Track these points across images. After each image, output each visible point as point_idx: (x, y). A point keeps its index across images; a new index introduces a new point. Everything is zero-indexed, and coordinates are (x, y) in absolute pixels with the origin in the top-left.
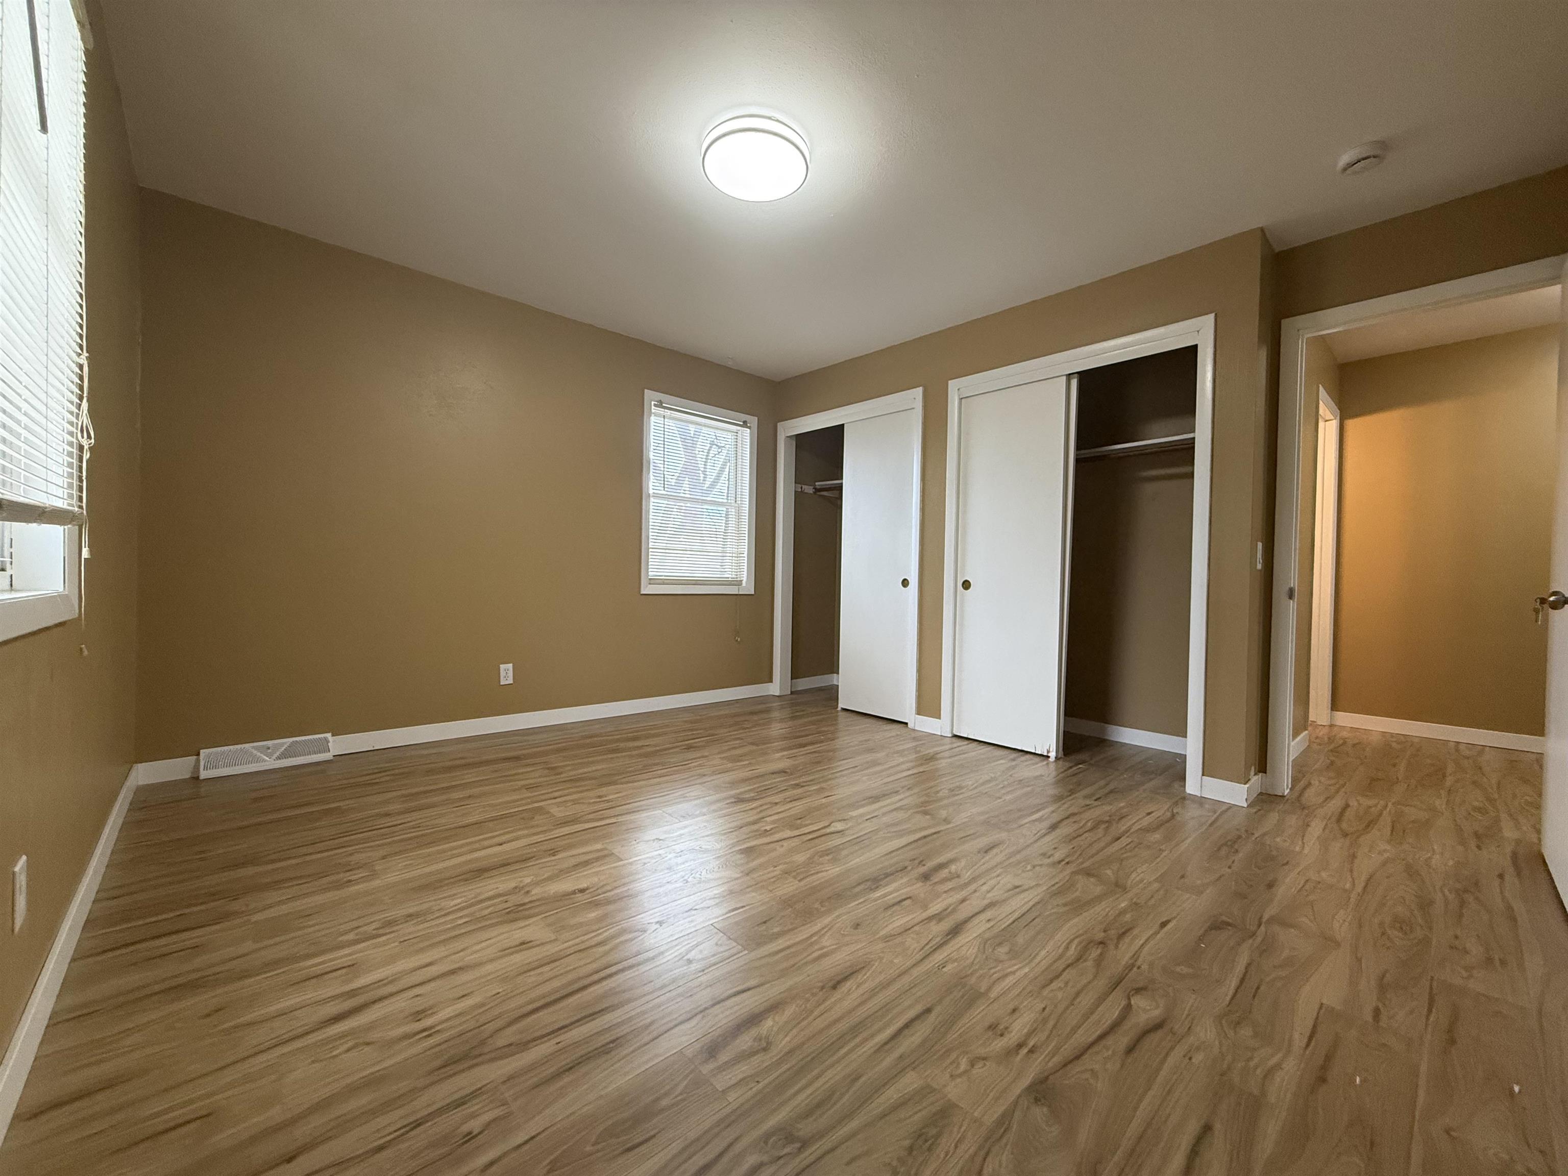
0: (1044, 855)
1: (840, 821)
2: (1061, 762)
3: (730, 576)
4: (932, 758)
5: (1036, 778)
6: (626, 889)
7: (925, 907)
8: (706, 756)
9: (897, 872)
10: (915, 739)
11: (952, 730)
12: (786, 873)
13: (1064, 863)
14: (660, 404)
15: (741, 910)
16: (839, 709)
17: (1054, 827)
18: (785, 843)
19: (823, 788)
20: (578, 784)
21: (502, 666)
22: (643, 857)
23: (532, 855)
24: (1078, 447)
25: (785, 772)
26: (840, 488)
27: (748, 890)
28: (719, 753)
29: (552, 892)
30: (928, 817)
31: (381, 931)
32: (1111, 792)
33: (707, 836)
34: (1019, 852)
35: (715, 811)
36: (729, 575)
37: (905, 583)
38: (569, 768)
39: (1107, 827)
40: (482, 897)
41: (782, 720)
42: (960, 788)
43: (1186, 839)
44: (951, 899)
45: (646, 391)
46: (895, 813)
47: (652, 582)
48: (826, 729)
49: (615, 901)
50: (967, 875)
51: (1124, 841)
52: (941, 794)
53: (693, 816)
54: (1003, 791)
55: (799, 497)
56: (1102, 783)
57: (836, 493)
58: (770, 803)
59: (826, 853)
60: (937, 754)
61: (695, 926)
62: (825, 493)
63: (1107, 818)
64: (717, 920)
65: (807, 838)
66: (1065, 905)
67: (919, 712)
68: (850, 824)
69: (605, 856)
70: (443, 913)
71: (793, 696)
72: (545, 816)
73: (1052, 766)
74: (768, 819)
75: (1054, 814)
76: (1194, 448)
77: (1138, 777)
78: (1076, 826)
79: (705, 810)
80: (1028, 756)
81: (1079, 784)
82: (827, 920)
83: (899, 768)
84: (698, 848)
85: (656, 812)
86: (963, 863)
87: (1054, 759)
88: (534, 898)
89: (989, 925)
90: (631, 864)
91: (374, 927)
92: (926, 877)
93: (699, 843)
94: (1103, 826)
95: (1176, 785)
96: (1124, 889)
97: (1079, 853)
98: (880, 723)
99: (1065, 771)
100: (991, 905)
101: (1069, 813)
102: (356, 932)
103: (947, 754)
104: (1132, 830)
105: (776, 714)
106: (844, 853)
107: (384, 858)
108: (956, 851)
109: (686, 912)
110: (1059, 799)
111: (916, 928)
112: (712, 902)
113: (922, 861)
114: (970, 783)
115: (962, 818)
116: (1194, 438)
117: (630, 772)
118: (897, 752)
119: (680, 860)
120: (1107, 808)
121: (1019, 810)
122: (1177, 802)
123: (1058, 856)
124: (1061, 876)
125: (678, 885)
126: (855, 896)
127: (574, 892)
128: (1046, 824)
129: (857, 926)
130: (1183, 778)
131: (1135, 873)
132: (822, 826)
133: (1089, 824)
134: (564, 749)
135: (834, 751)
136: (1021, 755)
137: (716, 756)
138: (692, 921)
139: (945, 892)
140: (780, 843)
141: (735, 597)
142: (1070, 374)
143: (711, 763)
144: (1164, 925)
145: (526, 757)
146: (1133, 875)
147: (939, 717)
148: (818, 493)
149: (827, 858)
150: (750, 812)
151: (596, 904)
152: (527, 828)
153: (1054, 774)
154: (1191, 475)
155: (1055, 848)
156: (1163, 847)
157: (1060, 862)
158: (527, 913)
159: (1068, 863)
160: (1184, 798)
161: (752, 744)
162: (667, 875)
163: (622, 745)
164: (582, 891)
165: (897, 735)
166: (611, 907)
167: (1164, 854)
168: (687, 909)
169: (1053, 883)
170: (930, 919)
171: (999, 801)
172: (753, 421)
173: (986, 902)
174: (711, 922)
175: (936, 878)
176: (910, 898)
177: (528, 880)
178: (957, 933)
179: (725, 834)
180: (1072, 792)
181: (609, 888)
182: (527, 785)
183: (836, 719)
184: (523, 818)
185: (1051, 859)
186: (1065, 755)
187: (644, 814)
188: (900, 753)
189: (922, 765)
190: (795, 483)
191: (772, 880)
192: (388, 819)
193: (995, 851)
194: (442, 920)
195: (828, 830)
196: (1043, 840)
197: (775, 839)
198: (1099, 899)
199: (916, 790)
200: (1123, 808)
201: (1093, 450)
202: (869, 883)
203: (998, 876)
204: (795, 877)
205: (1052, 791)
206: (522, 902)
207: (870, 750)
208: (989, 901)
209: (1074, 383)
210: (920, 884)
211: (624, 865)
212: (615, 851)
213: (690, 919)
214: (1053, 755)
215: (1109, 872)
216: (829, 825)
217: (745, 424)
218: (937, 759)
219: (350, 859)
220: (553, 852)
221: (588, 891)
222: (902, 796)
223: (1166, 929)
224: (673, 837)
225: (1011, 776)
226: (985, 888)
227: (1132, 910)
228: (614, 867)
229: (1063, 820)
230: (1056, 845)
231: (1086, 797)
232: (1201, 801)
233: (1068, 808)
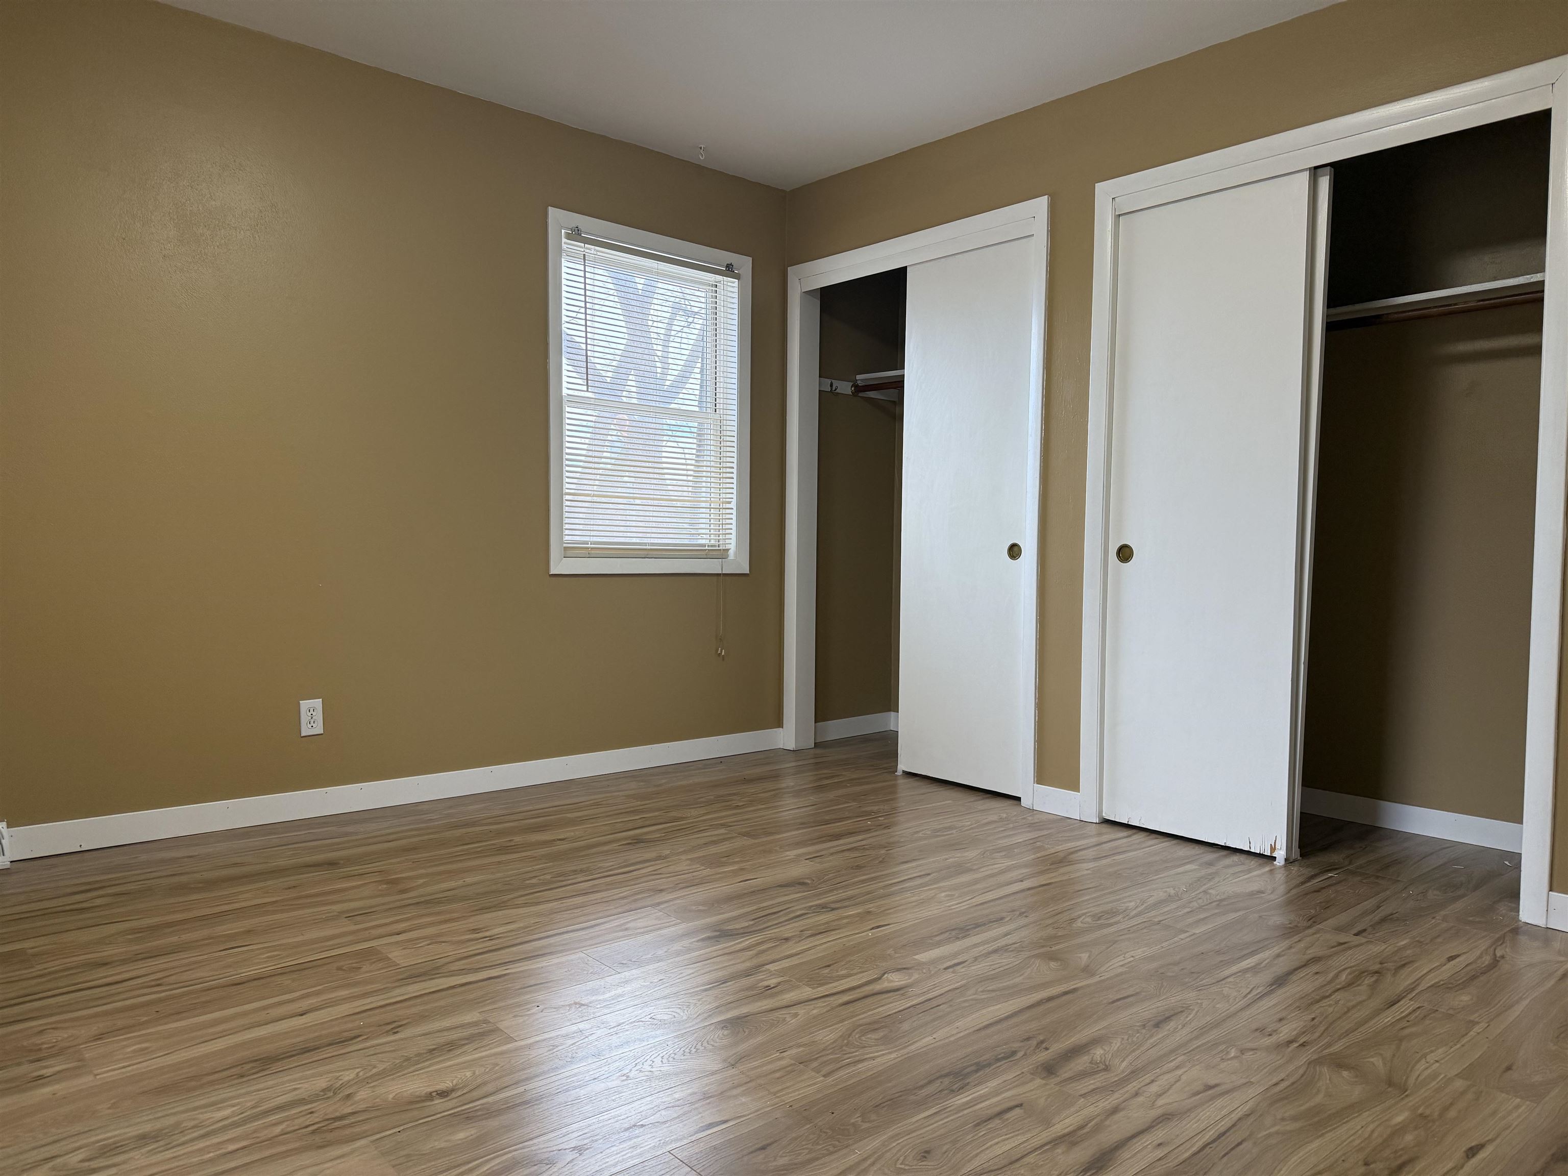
0: (1261, 1030)
1: (899, 970)
2: (1294, 869)
3: (707, 542)
4: (1062, 861)
5: (1252, 894)
6: (521, 1089)
7: (1047, 1123)
8: (666, 857)
9: (998, 1060)
10: (1033, 826)
11: (1101, 811)
12: (803, 1062)
13: (1296, 1045)
14: (576, 235)
15: (724, 1126)
16: (899, 773)
17: (1280, 981)
18: (801, 1011)
19: (869, 912)
20: (438, 909)
21: (305, 704)
22: (553, 1034)
23: (356, 1032)
24: (1332, 300)
25: (804, 884)
26: (898, 384)
27: (734, 1092)
28: (684, 852)
29: (391, 1096)
30: (1053, 964)
31: (94, 1164)
32: (1383, 920)
33: (664, 998)
34: (1217, 1025)
35: (678, 954)
36: (705, 540)
37: (1014, 551)
38: (421, 881)
39: (1376, 981)
40: (265, 1107)
41: (797, 794)
42: (1113, 913)
43: (1517, 1002)
44: (1092, 1109)
45: (551, 210)
46: (995, 957)
47: (569, 553)
48: (875, 808)
49: (499, 1112)
50: (1122, 1066)
51: (1405, 1006)
52: (1078, 924)
53: (639, 963)
54: (1190, 920)
55: (826, 400)
56: (1369, 904)
57: (892, 393)
58: (776, 939)
59: (873, 1026)
60: (1072, 853)
61: (641, 1154)
62: (872, 394)
63: (1377, 967)
64: (678, 1144)
65: (841, 1001)
66: (1295, 1119)
67: (1041, 777)
68: (916, 976)
69: (483, 1035)
70: (202, 1132)
71: (818, 751)
72: (380, 965)
73: (1280, 876)
74: (772, 967)
75: (1281, 959)
76: (1542, 300)
77: (1433, 895)
78: (1321, 980)
79: (660, 952)
80: (1236, 858)
81: (1327, 905)
82: (872, 1144)
83: (1002, 878)
84: (647, 1018)
85: (573, 957)
86: (1116, 1044)
87: (1282, 863)
88: (362, 1106)
89: (1160, 1153)
90: (529, 1047)
91: (80, 1157)
92: (1049, 1069)
93: (648, 1010)
94: (1369, 981)
95: (1503, 908)
96: (1403, 1090)
97: (1322, 1028)
98: (970, 798)
99: (1303, 883)
100: (1166, 1118)
101: (1307, 957)
102: (50, 1164)
103: (1090, 853)
104: (1420, 988)
105: (789, 782)
106: (906, 1026)
107: (99, 1037)
108: (1104, 1024)
109: (627, 1130)
110: (1291, 931)
111: (1030, 1159)
112: (673, 1113)
113: (1042, 1042)
114: (1133, 904)
115: (1114, 966)
116: (1543, 282)
117: (534, 886)
118: (999, 850)
119: (615, 1040)
120: (1376, 949)
121: (1218, 952)
122: (1504, 936)
123: (1286, 1031)
124: (1291, 1067)
125: (610, 1085)
126: (922, 1104)
127: (430, 1097)
128: (1266, 977)
129: (926, 1154)
130: (1514, 895)
131: (1423, 1061)
132: (864, 980)
133: (1343, 977)
134: (413, 849)
135: (888, 846)
136: (1225, 856)
137: (683, 857)
138: (634, 1147)
139: (1082, 1096)
140: (793, 1010)
141: (715, 578)
142: (1316, 168)
143: (671, 869)
144: (1472, 1152)
145: (349, 861)
146: (1421, 1066)
147: (1074, 785)
148: (861, 394)
149: (874, 1036)
150: (740, 954)
151: (469, 1118)
152: (348, 986)
153: (1282, 889)
154: (1537, 350)
155: (1281, 1020)
156: (1474, 1017)
157: (1290, 1042)
158: (348, 1132)
159: (1303, 1045)
160: (1517, 930)
161: (747, 834)
162: (594, 1066)
163: (518, 839)
164: (443, 1094)
165: (1001, 820)
166: (494, 1123)
167: (1477, 1029)
168: (626, 1126)
169: (1275, 1080)
170: (1057, 1141)
171: (1183, 936)
172: (744, 264)
173: (1154, 1113)
174: (668, 1148)
175: (1066, 1072)
176: (1020, 1105)
177: (349, 1076)
178: (1101, 1168)
179: (697, 993)
180: (1313, 920)
181: (489, 1088)
182: (348, 911)
183: (892, 790)
184: (339, 969)
185: (1273, 1039)
186: (1303, 855)
187: (555, 960)
188: (1008, 851)
189: (1042, 873)
190: (820, 377)
191: (778, 1075)
192: (102, 972)
193: (1172, 1024)
194: (201, 1144)
195: (877, 987)
196: (1261, 1003)
197: (784, 1003)
198: (1353, 1109)
199: (1033, 917)
200: (1404, 948)
201: (1358, 307)
202: (946, 1081)
203: (1177, 1068)
204: (817, 1070)
205: (1277, 919)
206: (338, 1114)
207: (955, 846)
208: (1160, 1111)
209: (1325, 184)
210: (1038, 1081)
211: (516, 1049)
212: (501, 1026)
213: (631, 1143)
214: (1281, 854)
215: (1377, 1061)
216: (880, 978)
217: (729, 271)
218: (1071, 863)
219: (37, 1040)
220: (395, 1027)
221: (454, 1095)
222: (1012, 926)
223: (1474, 1161)
224: (605, 1000)
225: (1205, 892)
226: (1154, 1088)
227: (1416, 1128)
228: (502, 1053)
229: (1296, 969)
230: (1283, 1014)
231: (1339, 929)
232: (1546, 935)
233: (1307, 948)
